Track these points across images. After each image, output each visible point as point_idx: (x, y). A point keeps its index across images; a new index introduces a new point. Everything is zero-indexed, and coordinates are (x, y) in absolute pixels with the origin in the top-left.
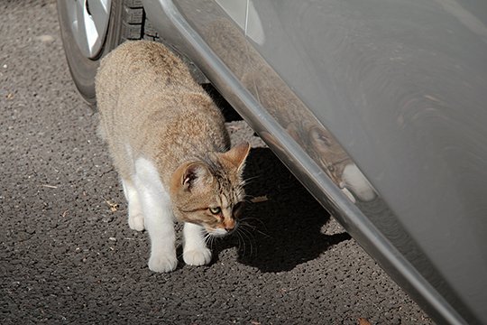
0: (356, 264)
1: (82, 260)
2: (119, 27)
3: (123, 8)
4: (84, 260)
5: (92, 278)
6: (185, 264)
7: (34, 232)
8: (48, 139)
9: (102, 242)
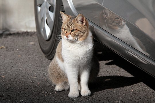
0: (143, 95)
1: (45, 95)
2: (57, 25)
3: (59, 18)
4: (46, 95)
5: (48, 99)
6: (82, 96)
7: (28, 88)
8: (33, 66)
9: (52, 90)
